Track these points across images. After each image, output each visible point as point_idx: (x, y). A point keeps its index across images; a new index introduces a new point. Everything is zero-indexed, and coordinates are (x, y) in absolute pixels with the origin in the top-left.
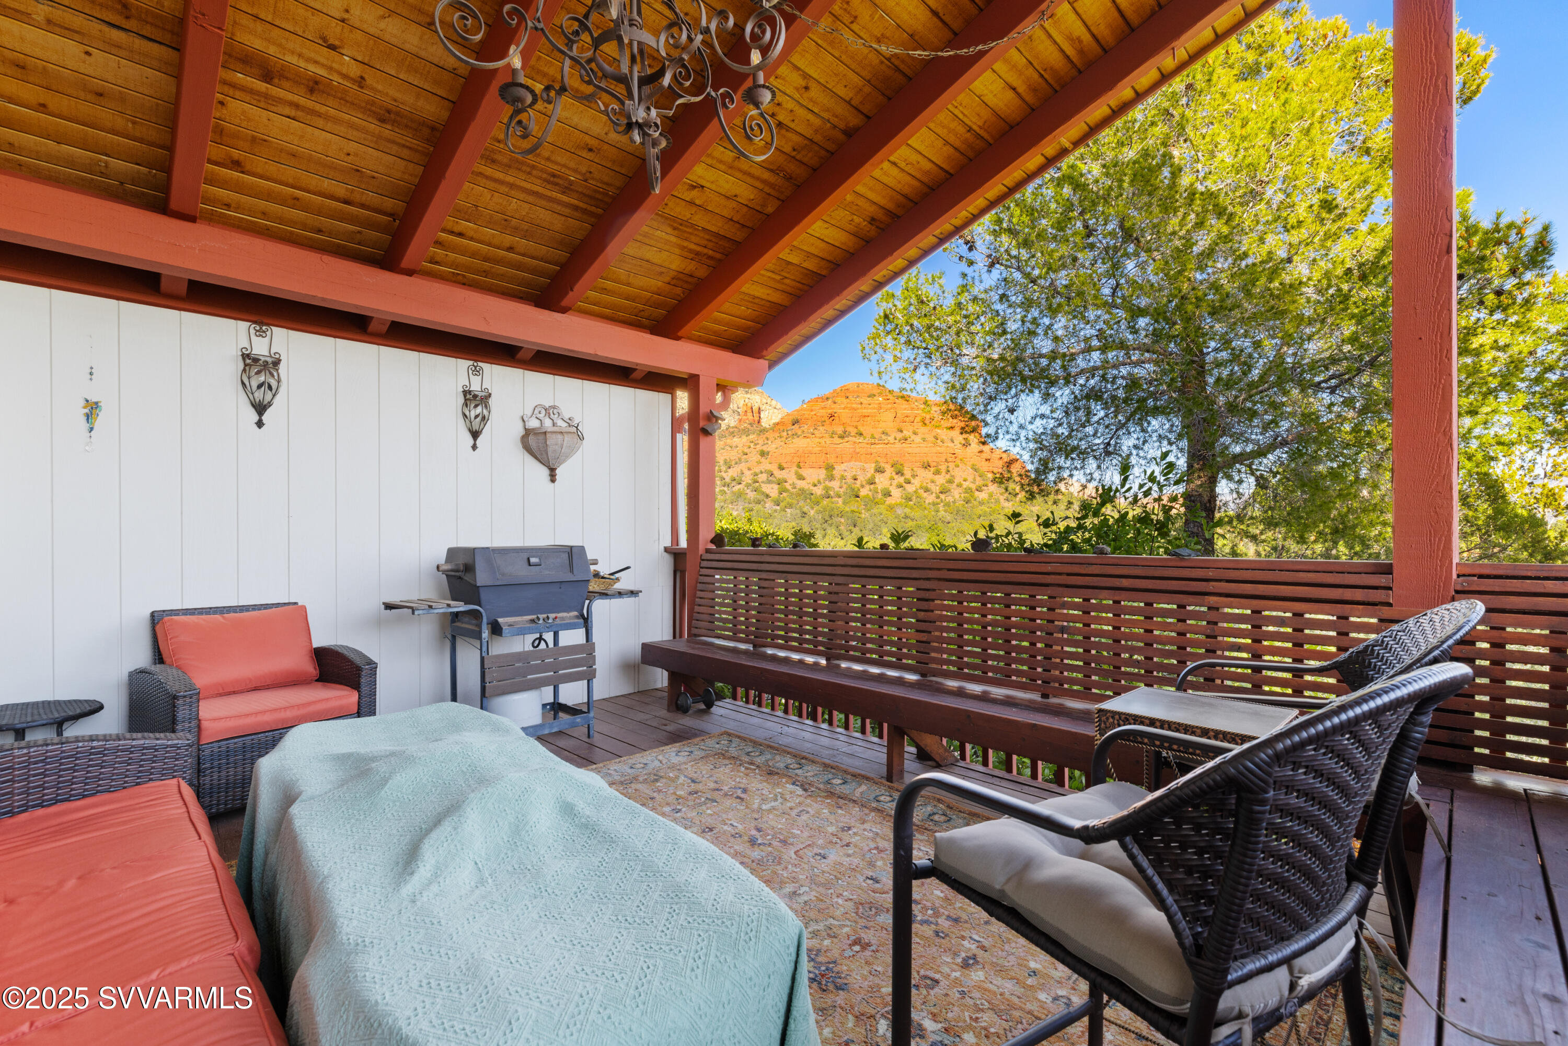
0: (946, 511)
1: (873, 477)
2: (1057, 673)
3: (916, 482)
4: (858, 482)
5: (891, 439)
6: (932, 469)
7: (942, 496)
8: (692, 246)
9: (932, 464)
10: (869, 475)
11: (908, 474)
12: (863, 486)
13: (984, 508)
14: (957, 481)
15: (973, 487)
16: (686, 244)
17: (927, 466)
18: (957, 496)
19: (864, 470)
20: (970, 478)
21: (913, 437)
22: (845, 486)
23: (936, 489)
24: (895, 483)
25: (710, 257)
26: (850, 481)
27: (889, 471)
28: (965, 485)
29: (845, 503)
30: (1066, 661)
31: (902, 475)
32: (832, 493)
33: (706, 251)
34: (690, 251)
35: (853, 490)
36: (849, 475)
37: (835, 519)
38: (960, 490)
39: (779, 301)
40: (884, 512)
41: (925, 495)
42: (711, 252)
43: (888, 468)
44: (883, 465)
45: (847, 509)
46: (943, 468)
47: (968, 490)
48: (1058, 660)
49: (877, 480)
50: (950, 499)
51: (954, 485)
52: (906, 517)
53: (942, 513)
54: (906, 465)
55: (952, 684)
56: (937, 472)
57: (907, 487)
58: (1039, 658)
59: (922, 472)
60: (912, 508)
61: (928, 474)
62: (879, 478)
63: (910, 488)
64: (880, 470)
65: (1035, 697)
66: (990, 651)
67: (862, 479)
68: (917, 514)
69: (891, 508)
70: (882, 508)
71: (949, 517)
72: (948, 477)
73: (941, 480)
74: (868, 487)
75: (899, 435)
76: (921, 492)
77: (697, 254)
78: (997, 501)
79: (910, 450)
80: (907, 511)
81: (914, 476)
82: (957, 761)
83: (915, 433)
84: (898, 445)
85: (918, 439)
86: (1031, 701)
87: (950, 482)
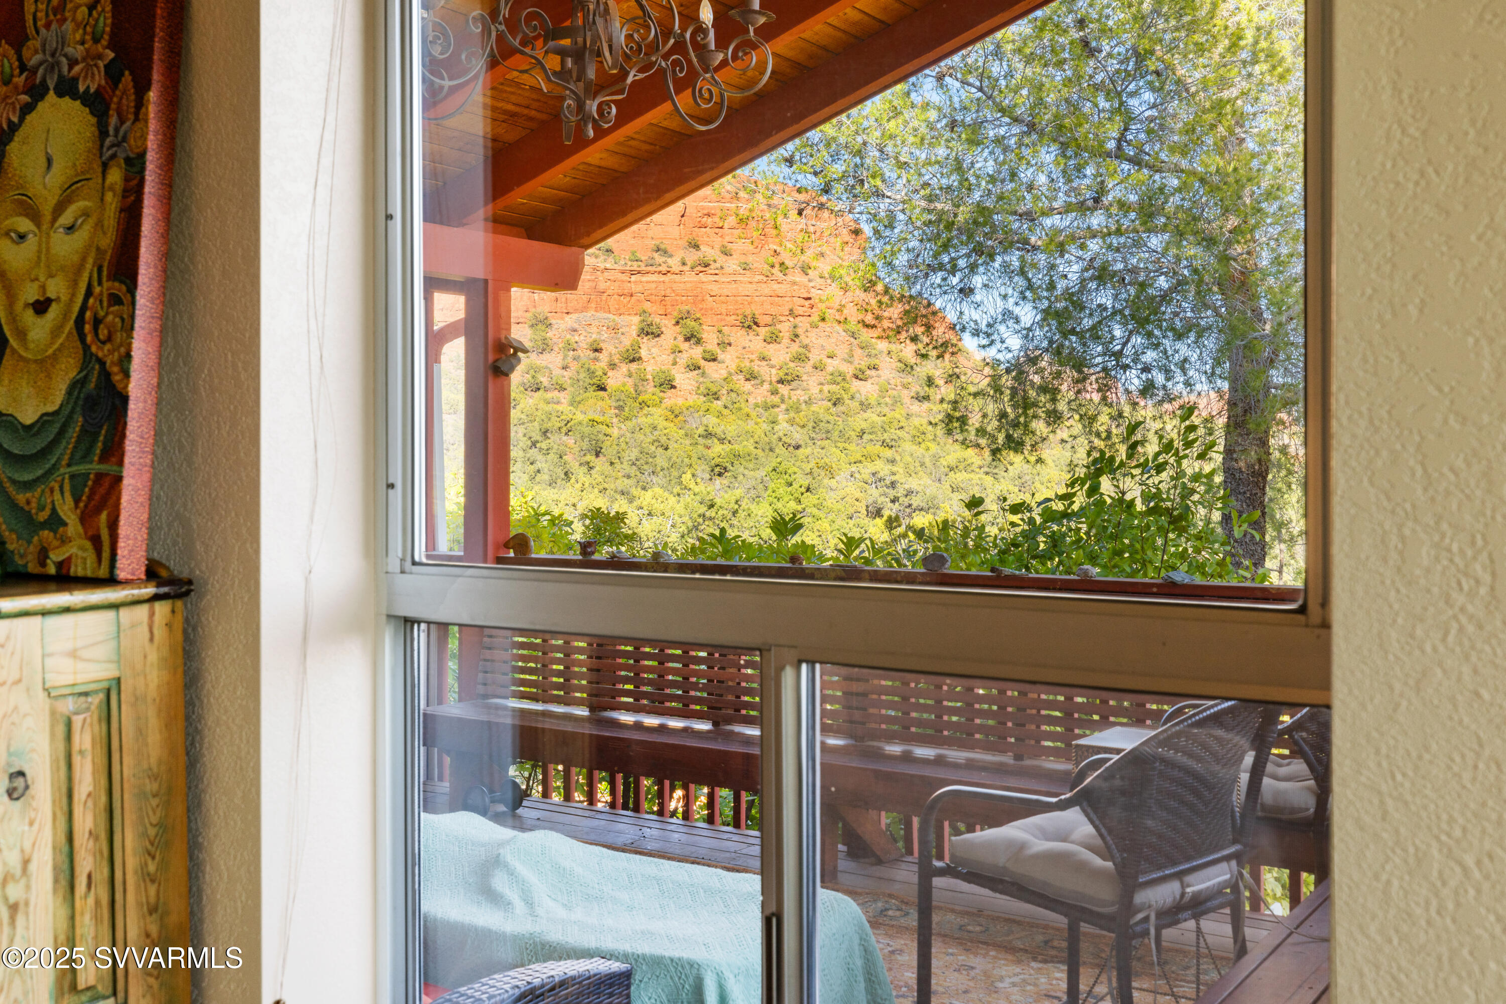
0: (791, 422)
1: (636, 348)
2: (1033, 727)
3: (729, 358)
4: (603, 357)
5: (674, 263)
6: (763, 331)
7: (784, 390)
8: (510, 107)
9: (762, 320)
10: (627, 342)
11: (711, 339)
12: (613, 366)
13: (872, 416)
14: (815, 356)
15: (849, 370)
16: (500, 105)
17: (751, 324)
18: (815, 390)
19: (615, 329)
20: (842, 351)
21: (722, 260)
22: (574, 366)
23: (770, 374)
24: (683, 359)
25: (531, 119)
26: (585, 354)
27: (671, 334)
28: (832, 365)
29: (573, 403)
30: (1044, 712)
31: (699, 341)
32: (544, 380)
33: (526, 111)
34: (505, 112)
35: (591, 373)
36: (583, 340)
37: (554, 438)
38: (818, 377)
39: (616, 167)
40: (662, 423)
41: (748, 386)
42: (533, 113)
43: (668, 326)
44: (657, 320)
45: (579, 417)
46: (785, 328)
47: (839, 378)
48: (1034, 712)
49: (643, 353)
50: (799, 395)
51: (809, 367)
52: (708, 435)
53: (783, 426)
54: (707, 320)
55: (895, 749)
56: (773, 339)
57: (709, 367)
58: (1010, 709)
59: (739, 336)
60: (720, 415)
61: (755, 342)
62: (647, 349)
63: (715, 372)
64: (649, 332)
65: (1007, 759)
66: (945, 703)
67: (610, 349)
68: (730, 427)
69: (675, 414)
70: (657, 415)
71: (798, 436)
72: (795, 348)
73: (780, 354)
74: (624, 368)
75: (692, 257)
76: (739, 382)
77: (513, 115)
78: (896, 401)
79: (715, 289)
80: (711, 421)
81: (725, 344)
82: (902, 856)
83: (726, 253)
84: (690, 277)
85: (732, 265)
86: (1001, 764)
87: (799, 359)
